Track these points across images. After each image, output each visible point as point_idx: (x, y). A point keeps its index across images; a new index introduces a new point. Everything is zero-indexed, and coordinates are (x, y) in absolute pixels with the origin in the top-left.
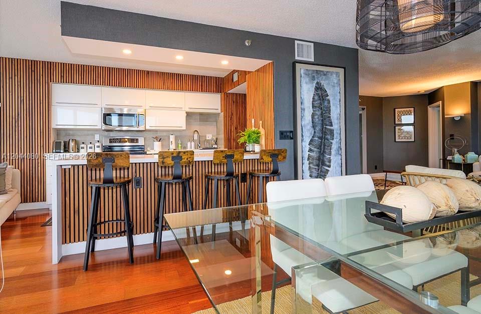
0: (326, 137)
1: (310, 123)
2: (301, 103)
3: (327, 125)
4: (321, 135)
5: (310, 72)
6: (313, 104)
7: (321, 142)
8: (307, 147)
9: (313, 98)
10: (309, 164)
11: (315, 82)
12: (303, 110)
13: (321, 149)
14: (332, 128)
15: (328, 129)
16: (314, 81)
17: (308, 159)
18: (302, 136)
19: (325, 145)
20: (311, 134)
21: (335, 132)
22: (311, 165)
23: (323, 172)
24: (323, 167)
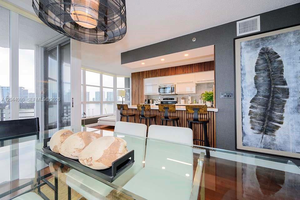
0: (275, 95)
1: (252, 84)
2: (242, 70)
3: (277, 85)
4: (267, 94)
5: (253, 42)
6: (256, 68)
7: (268, 101)
8: (247, 104)
9: (257, 63)
10: (251, 118)
11: (260, 48)
12: (243, 75)
13: (267, 106)
14: (285, 87)
15: (278, 88)
16: (258, 48)
17: (249, 114)
18: (242, 95)
19: (273, 103)
20: (253, 93)
21: (290, 91)
22: (253, 120)
23: (269, 127)
24: (270, 122)
